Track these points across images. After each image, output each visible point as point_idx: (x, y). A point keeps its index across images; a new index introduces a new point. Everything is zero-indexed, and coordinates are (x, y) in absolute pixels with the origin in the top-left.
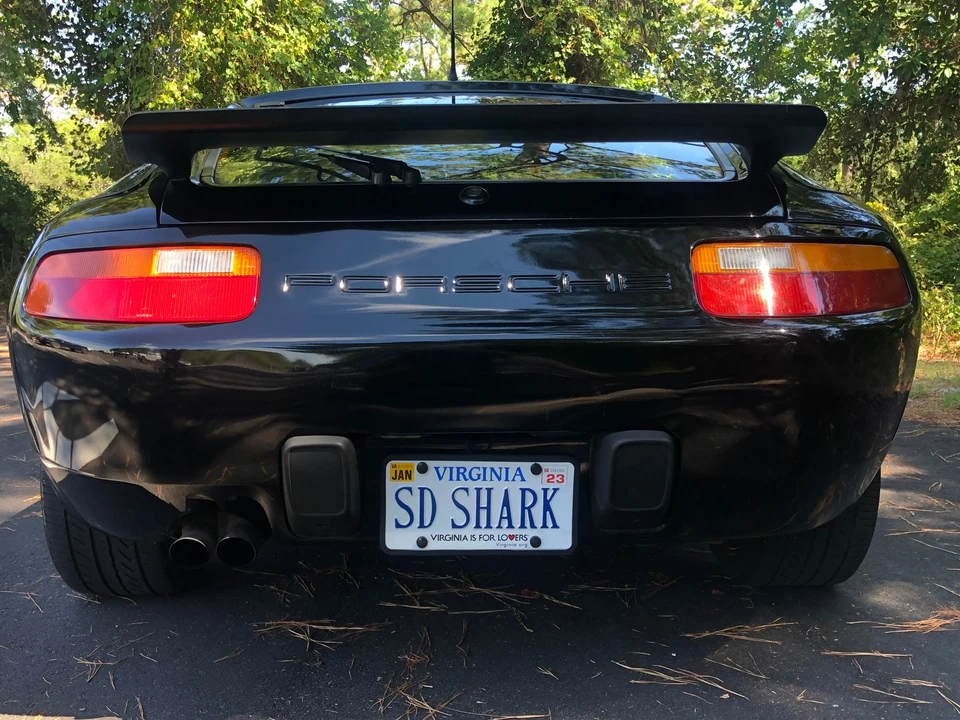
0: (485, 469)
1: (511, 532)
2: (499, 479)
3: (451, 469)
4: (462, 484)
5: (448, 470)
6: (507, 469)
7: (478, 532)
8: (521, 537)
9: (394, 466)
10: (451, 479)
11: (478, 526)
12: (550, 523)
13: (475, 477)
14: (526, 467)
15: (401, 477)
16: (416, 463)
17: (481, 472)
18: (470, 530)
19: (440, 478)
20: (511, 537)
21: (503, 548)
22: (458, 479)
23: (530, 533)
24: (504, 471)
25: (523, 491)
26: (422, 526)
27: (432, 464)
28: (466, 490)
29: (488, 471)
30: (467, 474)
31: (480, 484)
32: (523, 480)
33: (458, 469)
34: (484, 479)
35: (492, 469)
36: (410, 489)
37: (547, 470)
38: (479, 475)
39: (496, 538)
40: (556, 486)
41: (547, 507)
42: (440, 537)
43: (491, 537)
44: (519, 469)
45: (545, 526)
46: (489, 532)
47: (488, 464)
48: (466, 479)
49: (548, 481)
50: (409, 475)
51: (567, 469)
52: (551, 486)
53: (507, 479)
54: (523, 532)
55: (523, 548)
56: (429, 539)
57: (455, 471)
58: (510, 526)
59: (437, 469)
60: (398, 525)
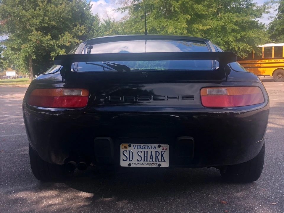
0: (146, 146)
1: (153, 162)
2: (150, 149)
3: (137, 146)
4: (140, 150)
5: (136, 146)
6: (152, 146)
7: (144, 162)
8: (156, 164)
9: (122, 145)
10: (137, 148)
11: (144, 161)
12: (163, 160)
13: (143, 148)
14: (157, 145)
15: (124, 148)
16: (128, 144)
17: (145, 147)
18: (142, 162)
19: (134, 148)
20: (153, 164)
21: (151, 167)
22: (139, 149)
23: (158, 163)
24: (151, 147)
25: (156, 152)
26: (130, 161)
27: (132, 145)
28: (141, 151)
29: (147, 146)
30: (141, 147)
31: (145, 150)
32: (156, 149)
33: (139, 146)
34: (146, 149)
35: (148, 146)
36: (126, 151)
37: (162, 146)
38: (144, 148)
39: (149, 164)
40: (164, 150)
41: (162, 156)
42: (135, 164)
43: (148, 164)
44: (155, 146)
45: (162, 161)
46: (147, 162)
47: (147, 145)
48: (141, 149)
49: (162, 149)
50: (126, 148)
51: (167, 146)
52: (163, 151)
53: (152, 149)
54: (156, 162)
55: (156, 167)
56: (132, 164)
57: (138, 146)
58: (153, 161)
59: (134, 146)
60: (123, 160)
